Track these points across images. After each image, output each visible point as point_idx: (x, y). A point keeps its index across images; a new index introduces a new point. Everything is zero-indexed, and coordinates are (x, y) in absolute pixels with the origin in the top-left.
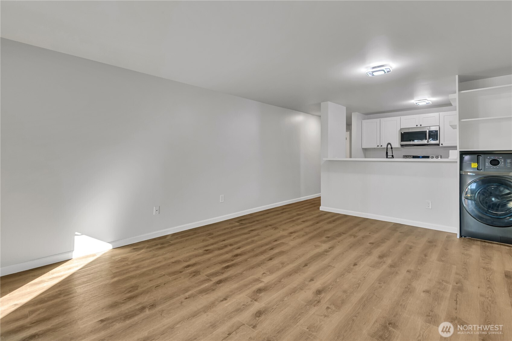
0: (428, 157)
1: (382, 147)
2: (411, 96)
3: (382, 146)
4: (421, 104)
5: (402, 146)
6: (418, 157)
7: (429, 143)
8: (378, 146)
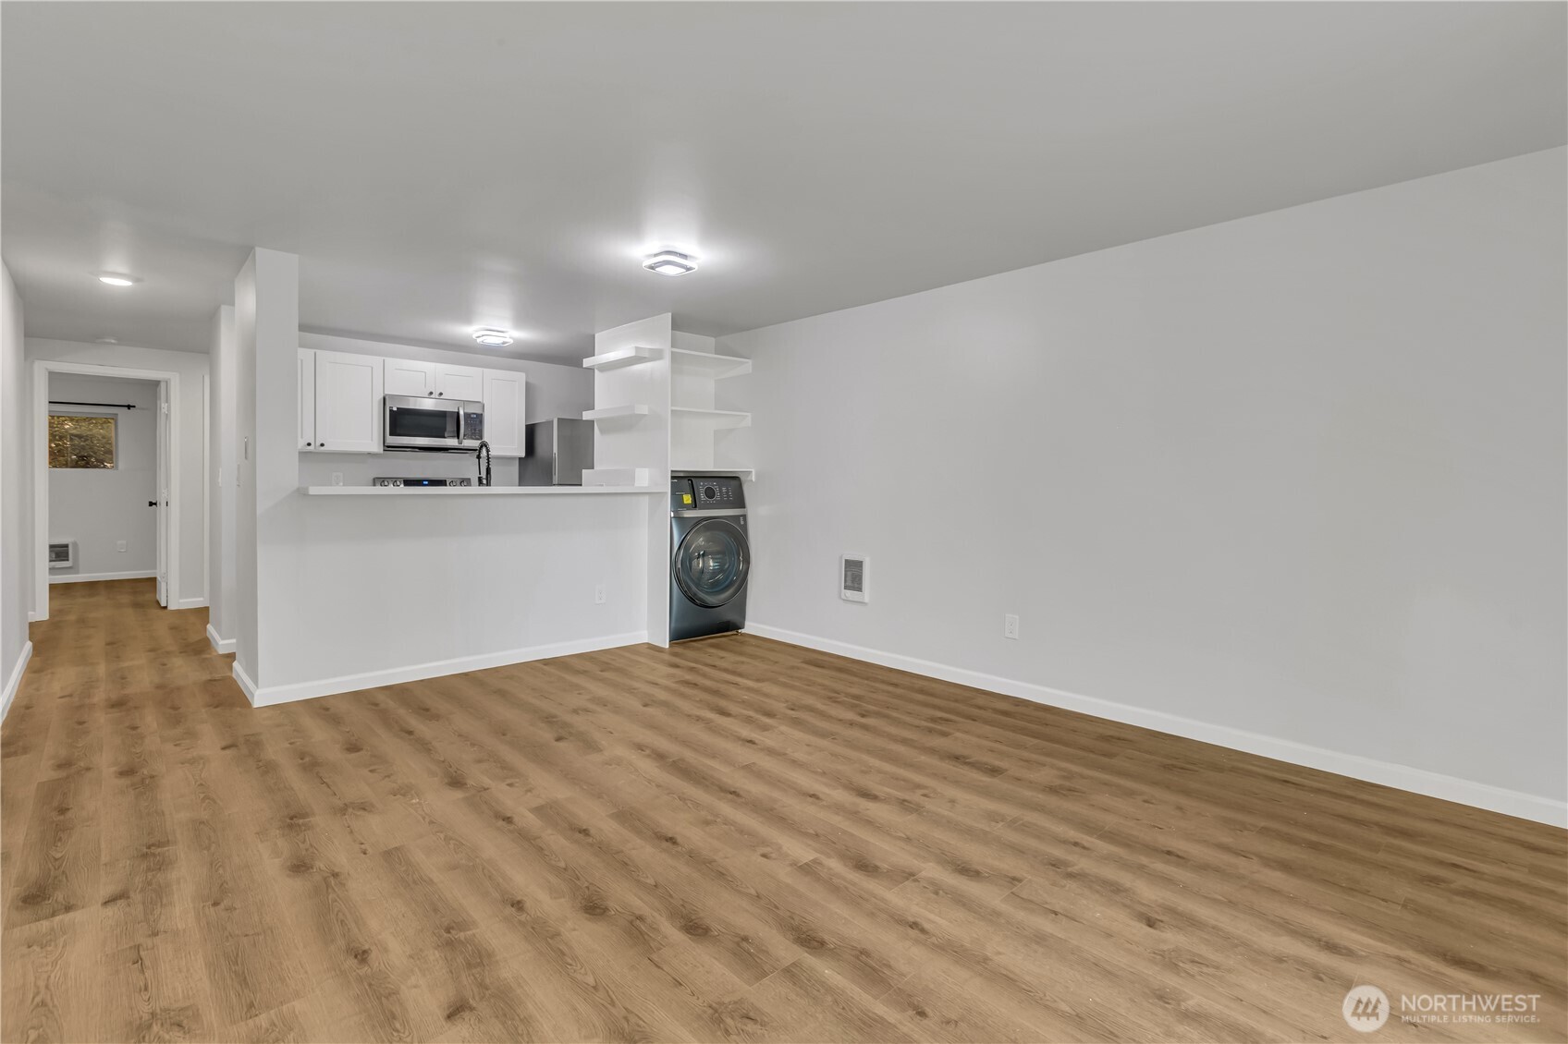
0: (441, 483)
1: (322, 448)
2: (467, 316)
3: (322, 445)
4: (493, 340)
5: (388, 448)
6: (418, 483)
7: (461, 446)
8: (309, 444)
